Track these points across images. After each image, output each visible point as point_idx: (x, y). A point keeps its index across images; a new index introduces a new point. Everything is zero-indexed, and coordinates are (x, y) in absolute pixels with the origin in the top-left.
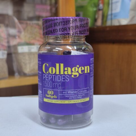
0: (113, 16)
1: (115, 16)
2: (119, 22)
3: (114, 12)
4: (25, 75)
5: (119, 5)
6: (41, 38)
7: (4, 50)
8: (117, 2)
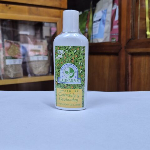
0: (93, 37)
1: (95, 37)
2: (97, 40)
3: (94, 34)
4: (35, 75)
5: (98, 29)
6: (46, 51)
7: (21, 59)
8: (96, 27)
